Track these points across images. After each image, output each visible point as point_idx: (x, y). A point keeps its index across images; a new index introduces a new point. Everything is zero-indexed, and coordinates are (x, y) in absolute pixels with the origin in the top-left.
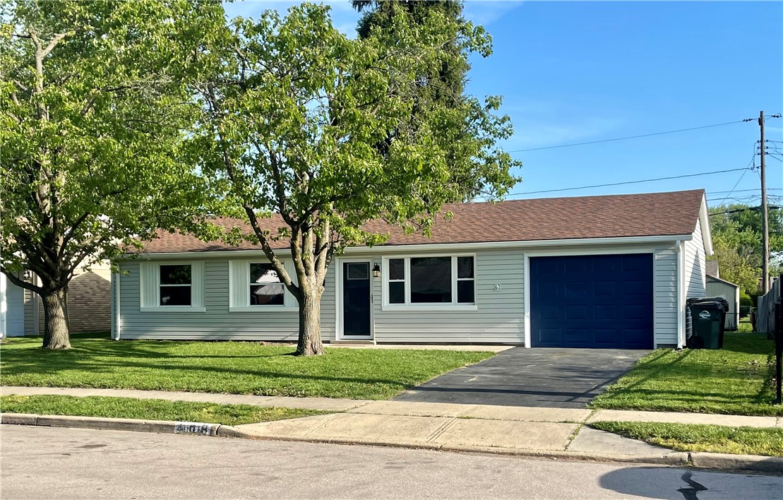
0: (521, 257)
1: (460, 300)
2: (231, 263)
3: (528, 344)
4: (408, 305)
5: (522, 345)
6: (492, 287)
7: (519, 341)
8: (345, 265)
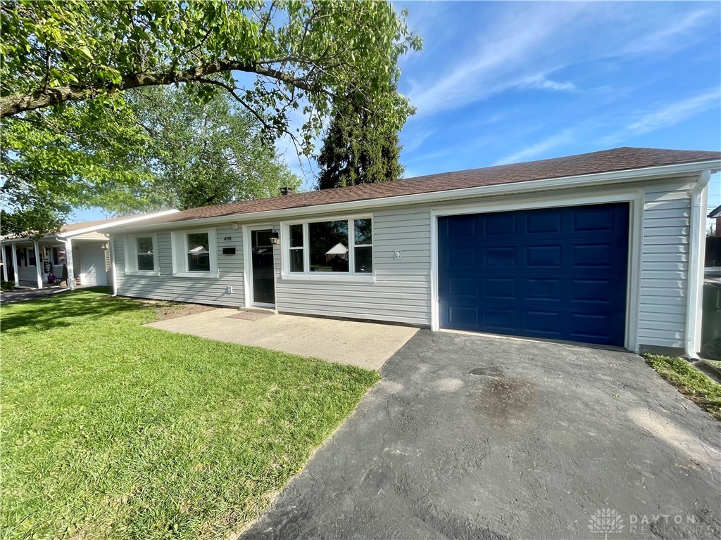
0: (426, 216)
1: (358, 270)
2: (173, 235)
3: (435, 326)
4: (307, 275)
5: (429, 328)
6: (391, 254)
7: (425, 322)
8: (253, 233)
